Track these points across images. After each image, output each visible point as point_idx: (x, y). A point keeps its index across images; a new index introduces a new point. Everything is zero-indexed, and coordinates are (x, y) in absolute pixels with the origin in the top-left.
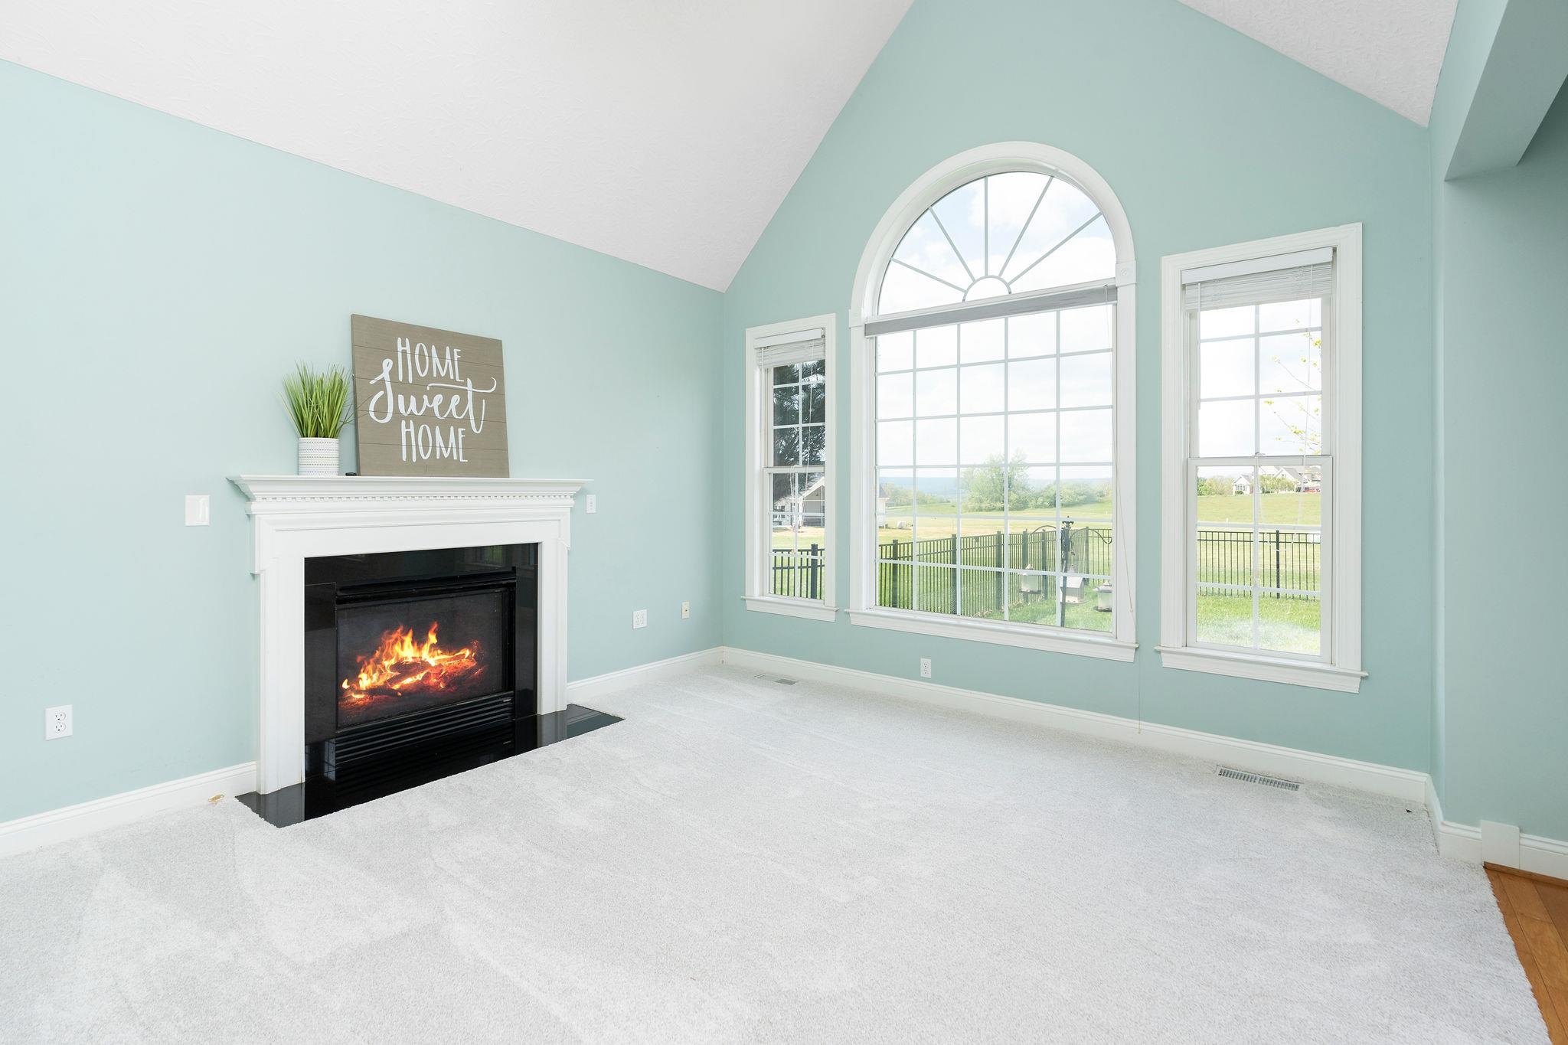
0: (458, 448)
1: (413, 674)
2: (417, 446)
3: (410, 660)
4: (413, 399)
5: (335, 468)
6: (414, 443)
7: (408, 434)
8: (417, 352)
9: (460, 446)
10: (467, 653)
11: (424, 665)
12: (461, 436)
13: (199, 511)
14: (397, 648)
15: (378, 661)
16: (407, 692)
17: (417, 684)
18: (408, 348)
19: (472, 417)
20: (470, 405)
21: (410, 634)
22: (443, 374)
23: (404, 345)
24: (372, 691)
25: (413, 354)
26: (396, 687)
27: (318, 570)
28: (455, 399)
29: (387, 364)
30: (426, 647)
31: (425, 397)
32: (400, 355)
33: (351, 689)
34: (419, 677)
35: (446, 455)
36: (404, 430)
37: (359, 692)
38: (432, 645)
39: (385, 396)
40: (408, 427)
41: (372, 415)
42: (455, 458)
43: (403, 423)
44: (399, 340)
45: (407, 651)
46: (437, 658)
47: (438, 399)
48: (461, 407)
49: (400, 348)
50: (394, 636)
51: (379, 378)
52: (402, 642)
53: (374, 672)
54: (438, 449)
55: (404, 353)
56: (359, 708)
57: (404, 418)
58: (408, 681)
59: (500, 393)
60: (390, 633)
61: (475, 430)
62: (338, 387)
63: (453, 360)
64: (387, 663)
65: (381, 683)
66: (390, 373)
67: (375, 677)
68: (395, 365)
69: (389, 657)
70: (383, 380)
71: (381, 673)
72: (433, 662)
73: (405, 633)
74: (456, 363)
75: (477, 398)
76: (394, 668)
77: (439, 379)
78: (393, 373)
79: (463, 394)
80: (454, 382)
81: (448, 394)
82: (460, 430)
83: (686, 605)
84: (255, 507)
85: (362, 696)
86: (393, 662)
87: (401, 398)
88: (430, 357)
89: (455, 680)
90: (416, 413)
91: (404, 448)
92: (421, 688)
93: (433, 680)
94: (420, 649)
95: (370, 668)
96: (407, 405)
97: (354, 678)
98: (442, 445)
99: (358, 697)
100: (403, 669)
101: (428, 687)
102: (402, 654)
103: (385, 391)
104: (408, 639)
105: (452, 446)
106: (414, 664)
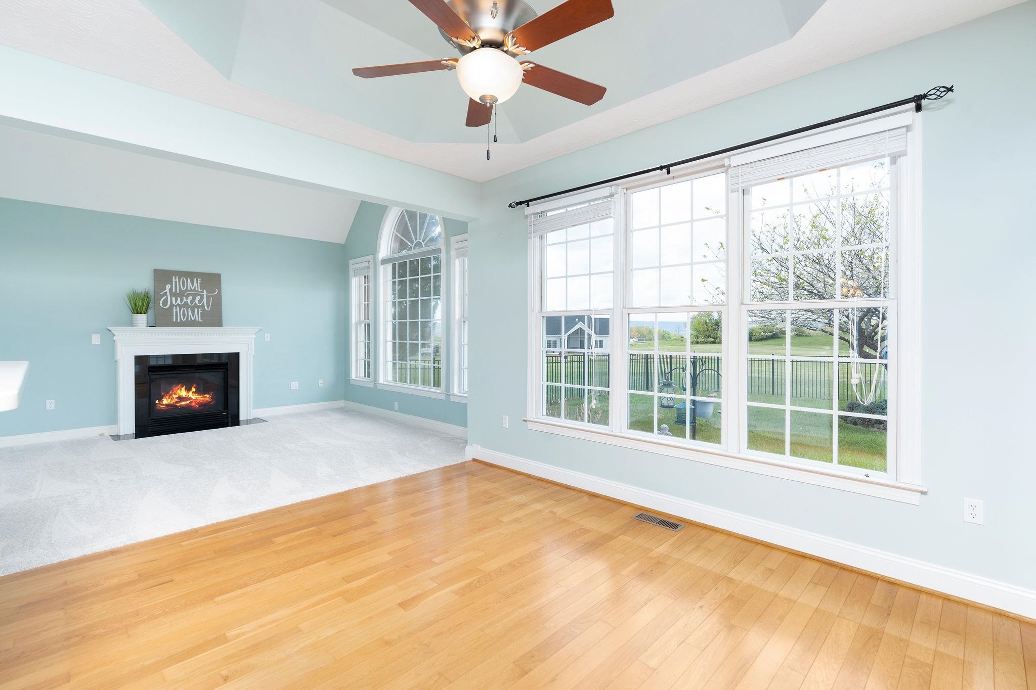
0: (198, 316)
1: (186, 401)
2: (180, 316)
3: (184, 396)
4: (179, 299)
5: (146, 325)
6: (179, 315)
7: (176, 312)
8: (181, 281)
9: (200, 315)
10: (208, 396)
11: (190, 399)
12: (200, 312)
13: (96, 339)
14: (179, 391)
15: (171, 395)
16: (182, 407)
17: (187, 405)
18: (177, 280)
19: (205, 304)
20: (205, 300)
21: (184, 387)
22: (192, 289)
23: (175, 279)
24: (167, 405)
25: (179, 282)
26: (178, 405)
27: (140, 361)
28: (198, 298)
29: (168, 287)
30: (191, 392)
31: (184, 298)
32: (174, 283)
33: (160, 404)
34: (188, 402)
35: (193, 319)
36: (175, 310)
37: (163, 405)
38: (193, 392)
39: (167, 298)
40: (176, 309)
41: (161, 305)
42: (197, 320)
43: (174, 307)
44: (174, 277)
45: (183, 393)
46: (195, 396)
47: (190, 298)
48: (200, 301)
49: (174, 280)
50: (178, 387)
51: (164, 292)
52: (181, 390)
53: (169, 399)
54: (189, 317)
55: (176, 282)
56: (162, 410)
57: (175, 306)
58: (183, 403)
59: (219, 294)
60: (176, 386)
61: (206, 309)
62: (147, 295)
63: (197, 283)
64: (174, 396)
65: (172, 403)
66: (169, 289)
67: (169, 400)
68: (172, 286)
69: (175, 394)
70: (166, 292)
71: (172, 399)
72: (194, 398)
73: (182, 386)
74: (199, 284)
75: (208, 297)
76: (177, 398)
77: (191, 290)
78: (171, 290)
79: (202, 296)
80: (198, 291)
81: (194, 297)
82: (200, 309)
83: (321, 381)
84: (115, 338)
85: (164, 406)
86: (177, 396)
87: (174, 299)
88: (187, 283)
89: (202, 405)
90: (180, 304)
91: (174, 317)
92: (188, 406)
93: (194, 404)
94: (188, 393)
95: (167, 397)
96: (176, 300)
97: (160, 399)
98: (191, 315)
99: (162, 406)
100: (181, 399)
101: (192, 406)
102: (181, 394)
103: (167, 296)
104: (183, 389)
105: (197, 315)
106: (185, 398)
